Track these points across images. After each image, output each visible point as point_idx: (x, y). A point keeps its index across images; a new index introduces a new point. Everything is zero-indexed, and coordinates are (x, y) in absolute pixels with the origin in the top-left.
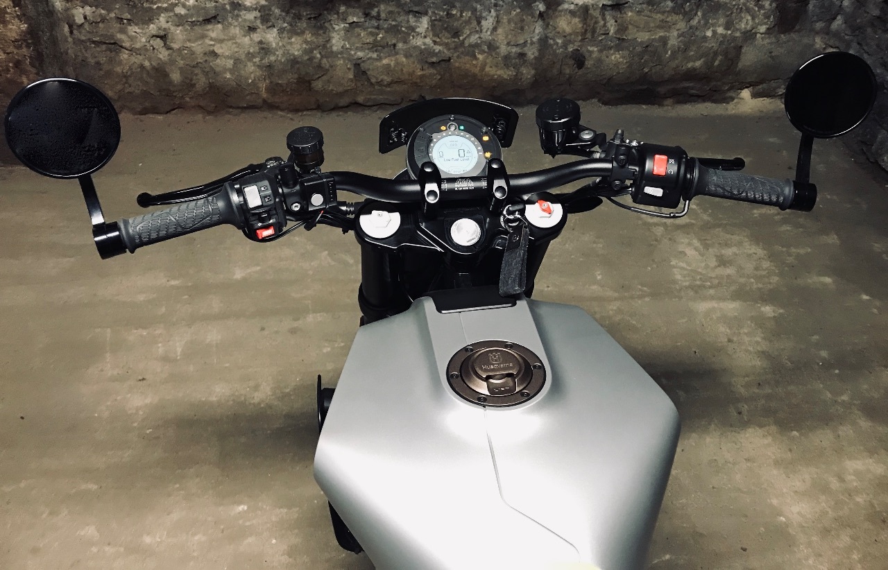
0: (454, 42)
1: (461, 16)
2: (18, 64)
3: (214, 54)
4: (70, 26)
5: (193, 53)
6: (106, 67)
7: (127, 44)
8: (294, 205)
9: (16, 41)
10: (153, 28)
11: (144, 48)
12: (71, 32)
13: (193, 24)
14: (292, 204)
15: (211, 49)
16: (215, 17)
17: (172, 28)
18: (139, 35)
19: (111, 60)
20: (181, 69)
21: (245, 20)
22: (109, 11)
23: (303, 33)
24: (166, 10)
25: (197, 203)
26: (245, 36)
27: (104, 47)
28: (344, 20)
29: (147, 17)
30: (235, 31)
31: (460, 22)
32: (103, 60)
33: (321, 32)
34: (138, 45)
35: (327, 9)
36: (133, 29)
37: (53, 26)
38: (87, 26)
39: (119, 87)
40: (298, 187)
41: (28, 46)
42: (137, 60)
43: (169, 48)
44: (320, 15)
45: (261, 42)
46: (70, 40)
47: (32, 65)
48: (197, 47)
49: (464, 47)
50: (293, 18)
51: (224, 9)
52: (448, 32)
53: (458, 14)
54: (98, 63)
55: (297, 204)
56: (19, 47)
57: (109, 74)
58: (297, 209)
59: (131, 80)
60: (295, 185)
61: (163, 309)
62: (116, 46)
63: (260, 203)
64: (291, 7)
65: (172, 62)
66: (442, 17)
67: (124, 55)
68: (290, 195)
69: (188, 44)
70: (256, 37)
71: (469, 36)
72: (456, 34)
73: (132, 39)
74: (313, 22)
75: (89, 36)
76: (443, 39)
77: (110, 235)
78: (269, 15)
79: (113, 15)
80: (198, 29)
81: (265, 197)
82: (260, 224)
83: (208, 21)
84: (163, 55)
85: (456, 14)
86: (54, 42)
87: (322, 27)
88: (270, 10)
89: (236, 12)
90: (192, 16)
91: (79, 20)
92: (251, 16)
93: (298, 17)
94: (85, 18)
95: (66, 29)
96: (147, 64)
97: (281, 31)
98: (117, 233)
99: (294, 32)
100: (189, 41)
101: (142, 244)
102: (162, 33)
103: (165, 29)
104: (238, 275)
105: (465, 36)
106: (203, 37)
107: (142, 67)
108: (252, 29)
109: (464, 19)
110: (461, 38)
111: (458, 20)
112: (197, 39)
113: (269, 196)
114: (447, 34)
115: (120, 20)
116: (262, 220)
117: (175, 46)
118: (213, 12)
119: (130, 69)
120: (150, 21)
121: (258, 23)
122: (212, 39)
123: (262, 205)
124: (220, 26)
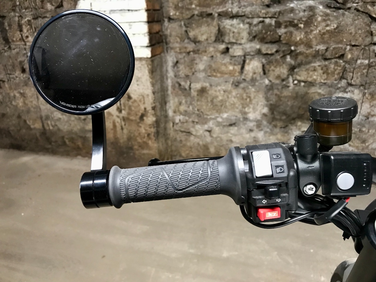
0: (362, 146)
1: (368, 132)
2: (149, 135)
3: (231, 141)
4: (173, 123)
5: (221, 140)
6: (184, 142)
7: (194, 133)
8: (309, 187)
9: (150, 125)
10: (206, 127)
11: (201, 136)
12: (173, 126)
13: (224, 126)
14: (306, 185)
15: (230, 138)
16: (234, 124)
17: (215, 128)
18: (199, 129)
19: (186, 140)
20: (215, 147)
21: (248, 126)
22: (190, 117)
23: (277, 134)
24: (213, 119)
25: (194, 165)
26: (247, 134)
27: (185, 134)
28: (299, 129)
29: (205, 121)
30: (243, 131)
31: (367, 135)
32: (183, 139)
33: (286, 134)
34: (198, 134)
35: (291, 123)
36: (198, 127)
37: (166, 122)
38: (180, 124)
39: (187, 152)
40: (316, 165)
41: (154, 127)
42: (197, 140)
43: (211, 136)
44: (287, 126)
45: (254, 137)
46: (172, 129)
47: (154, 136)
48: (224, 137)
49: (368, 149)
50: (273, 127)
51: (239, 120)
52: (359, 140)
53: (367, 131)
54: (181, 141)
55: (312, 186)
56: (150, 128)
57: (184, 146)
58: (311, 193)
59: (193, 150)
60: (313, 160)
61: (183, 265)
62: (189, 133)
63: (270, 173)
64: (273, 121)
65: (212, 143)
66: (356, 132)
67: (192, 138)
68: (307, 173)
69: (220, 135)
70: (253, 134)
71: (372, 143)
72: (364, 141)
73: (196, 131)
74: (283, 129)
75: (180, 128)
76: (355, 143)
77: (96, 182)
78: (261, 124)
79: (191, 120)
80: (226, 129)
81: (277, 167)
82: (264, 202)
83: (231, 125)
84: (209, 139)
85: (365, 131)
86: (165, 129)
87: (286, 132)
88: (261, 121)
89: (245, 122)
90: (224, 122)
91: (177, 121)
92: (251, 125)
93: (275, 126)
94: (180, 120)
95: (171, 124)
96: (201, 143)
97: (266, 132)
98: (104, 181)
99: (272, 133)
100: (221, 134)
101: (129, 200)
102: (209, 129)
103: (211, 128)
104: (225, 254)
105: (369, 143)
106: (228, 132)
107: (198, 144)
108: (251, 130)
109: (370, 134)
110: (367, 144)
111: (366, 134)
112: (225, 133)
113: (282, 166)
114: (358, 141)
115: (193, 122)
116: (269, 195)
117: (215, 136)
118: (234, 122)
119: (194, 144)
120: (206, 123)
121: (255, 128)
122: (231, 134)
123: (272, 176)
124: (236, 128)
